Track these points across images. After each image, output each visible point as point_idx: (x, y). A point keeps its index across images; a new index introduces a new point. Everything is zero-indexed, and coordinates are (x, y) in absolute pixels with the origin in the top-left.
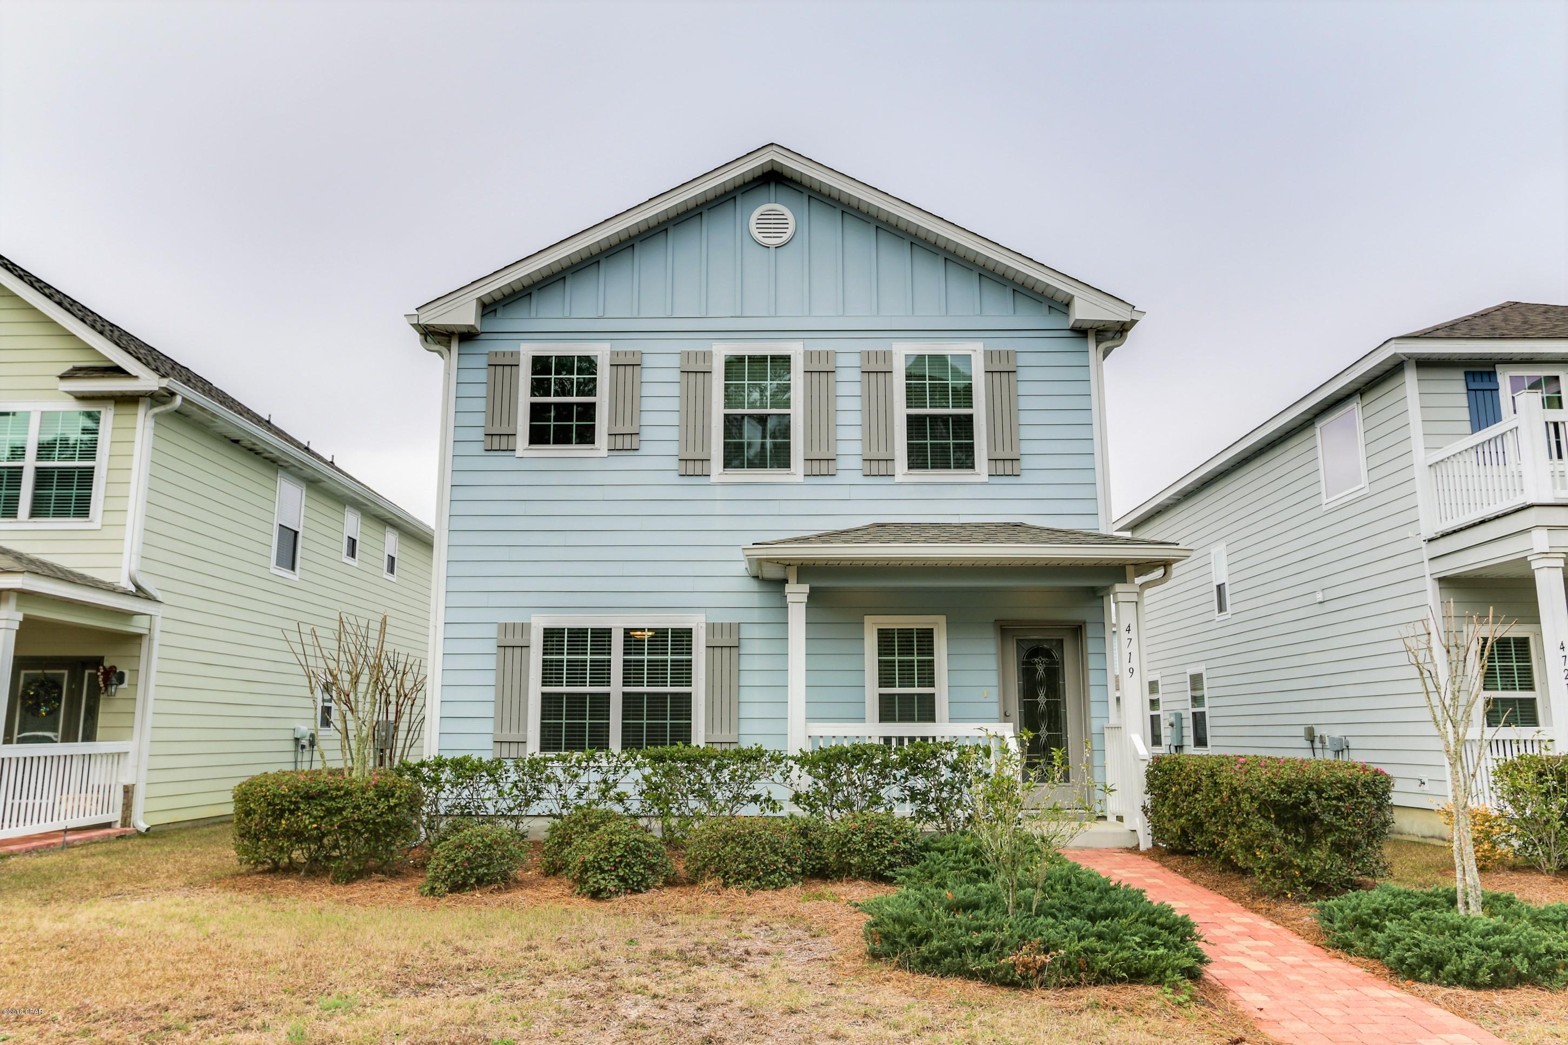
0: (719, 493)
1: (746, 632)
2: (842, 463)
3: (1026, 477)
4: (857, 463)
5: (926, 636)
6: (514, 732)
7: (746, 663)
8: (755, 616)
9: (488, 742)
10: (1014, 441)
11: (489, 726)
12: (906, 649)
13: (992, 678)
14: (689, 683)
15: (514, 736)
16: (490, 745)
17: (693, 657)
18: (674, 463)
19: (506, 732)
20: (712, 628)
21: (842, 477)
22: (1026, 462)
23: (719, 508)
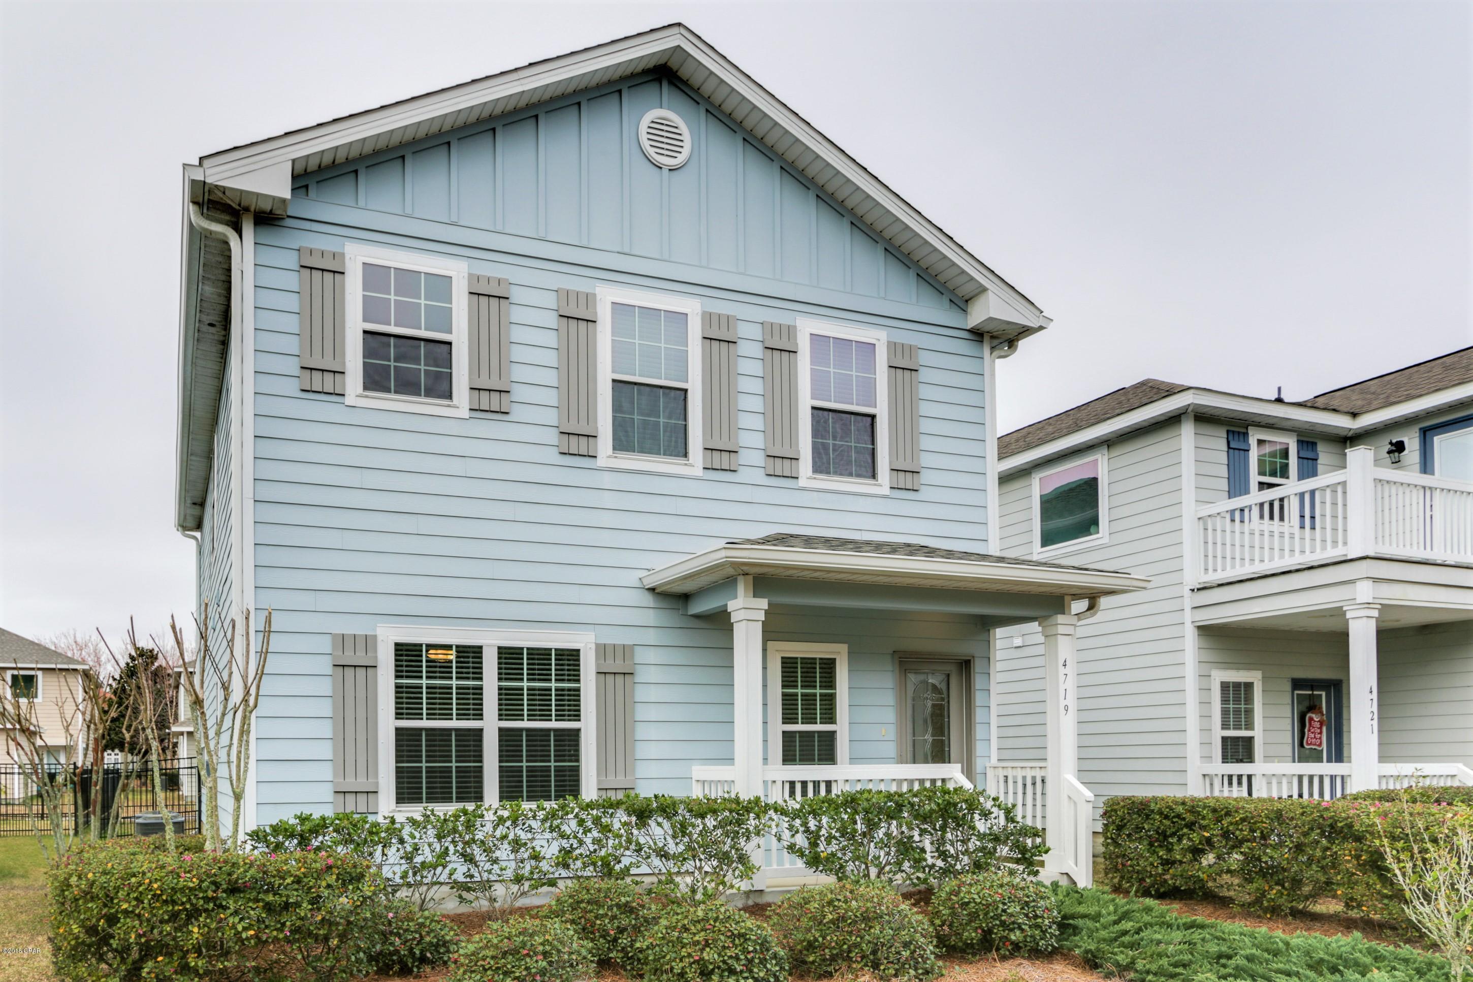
0: (608, 480)
1: (641, 656)
2: (745, 457)
3: (925, 493)
4: (758, 458)
5: (829, 666)
6: (362, 779)
7: (641, 694)
8: (651, 637)
9: (326, 793)
10: (915, 451)
11: (326, 772)
12: (809, 683)
13: (890, 715)
14: (577, 717)
15: (361, 784)
16: (330, 797)
17: (582, 685)
18: (552, 437)
19: (350, 779)
20: (602, 650)
21: (744, 475)
22: (926, 477)
23: (608, 500)
